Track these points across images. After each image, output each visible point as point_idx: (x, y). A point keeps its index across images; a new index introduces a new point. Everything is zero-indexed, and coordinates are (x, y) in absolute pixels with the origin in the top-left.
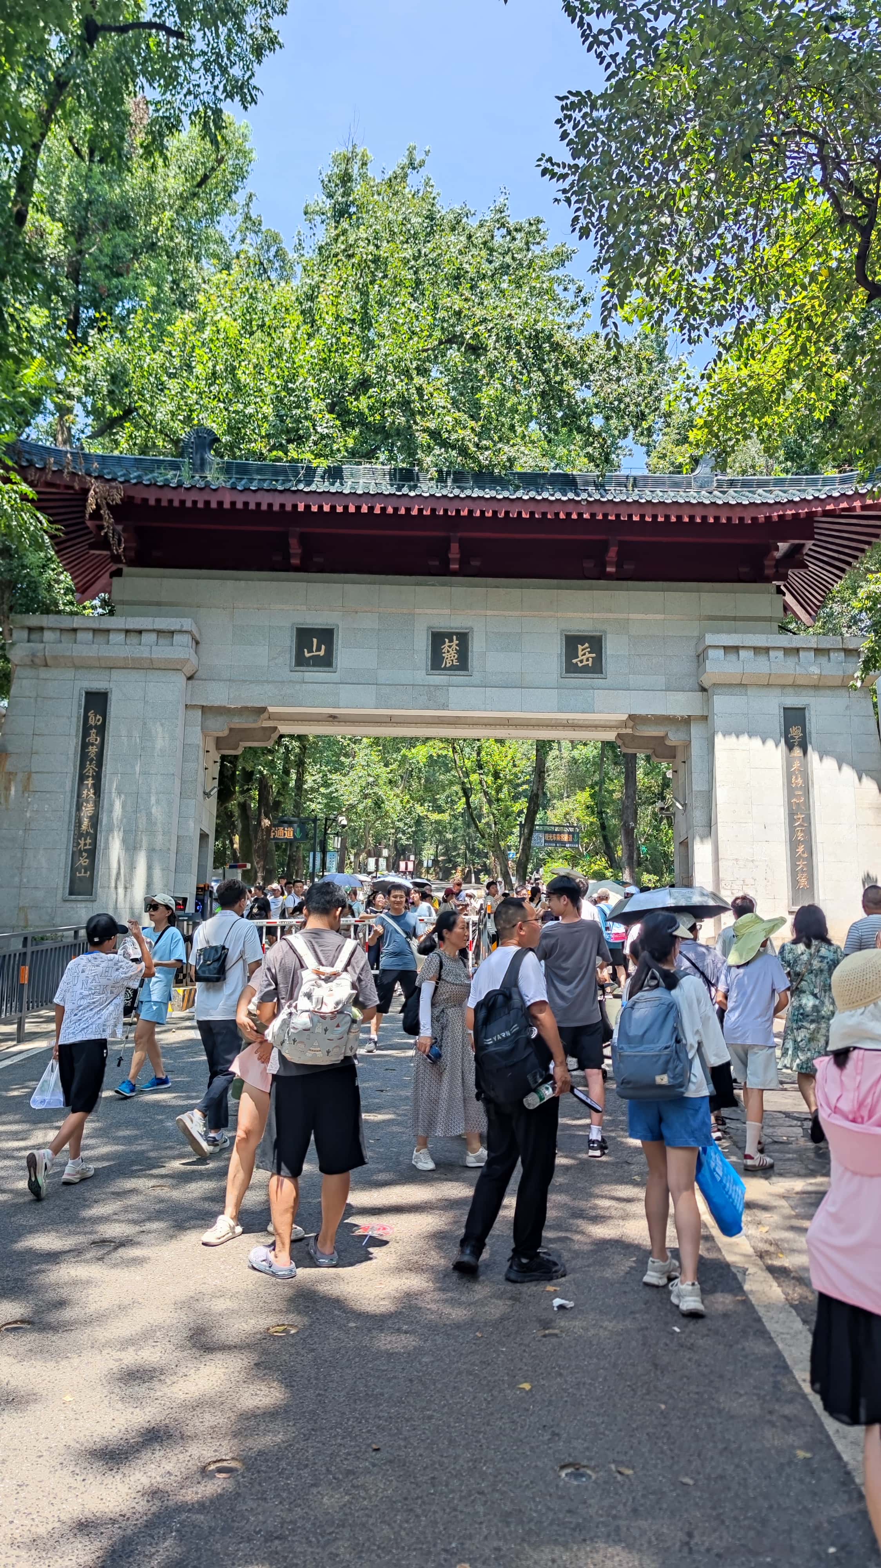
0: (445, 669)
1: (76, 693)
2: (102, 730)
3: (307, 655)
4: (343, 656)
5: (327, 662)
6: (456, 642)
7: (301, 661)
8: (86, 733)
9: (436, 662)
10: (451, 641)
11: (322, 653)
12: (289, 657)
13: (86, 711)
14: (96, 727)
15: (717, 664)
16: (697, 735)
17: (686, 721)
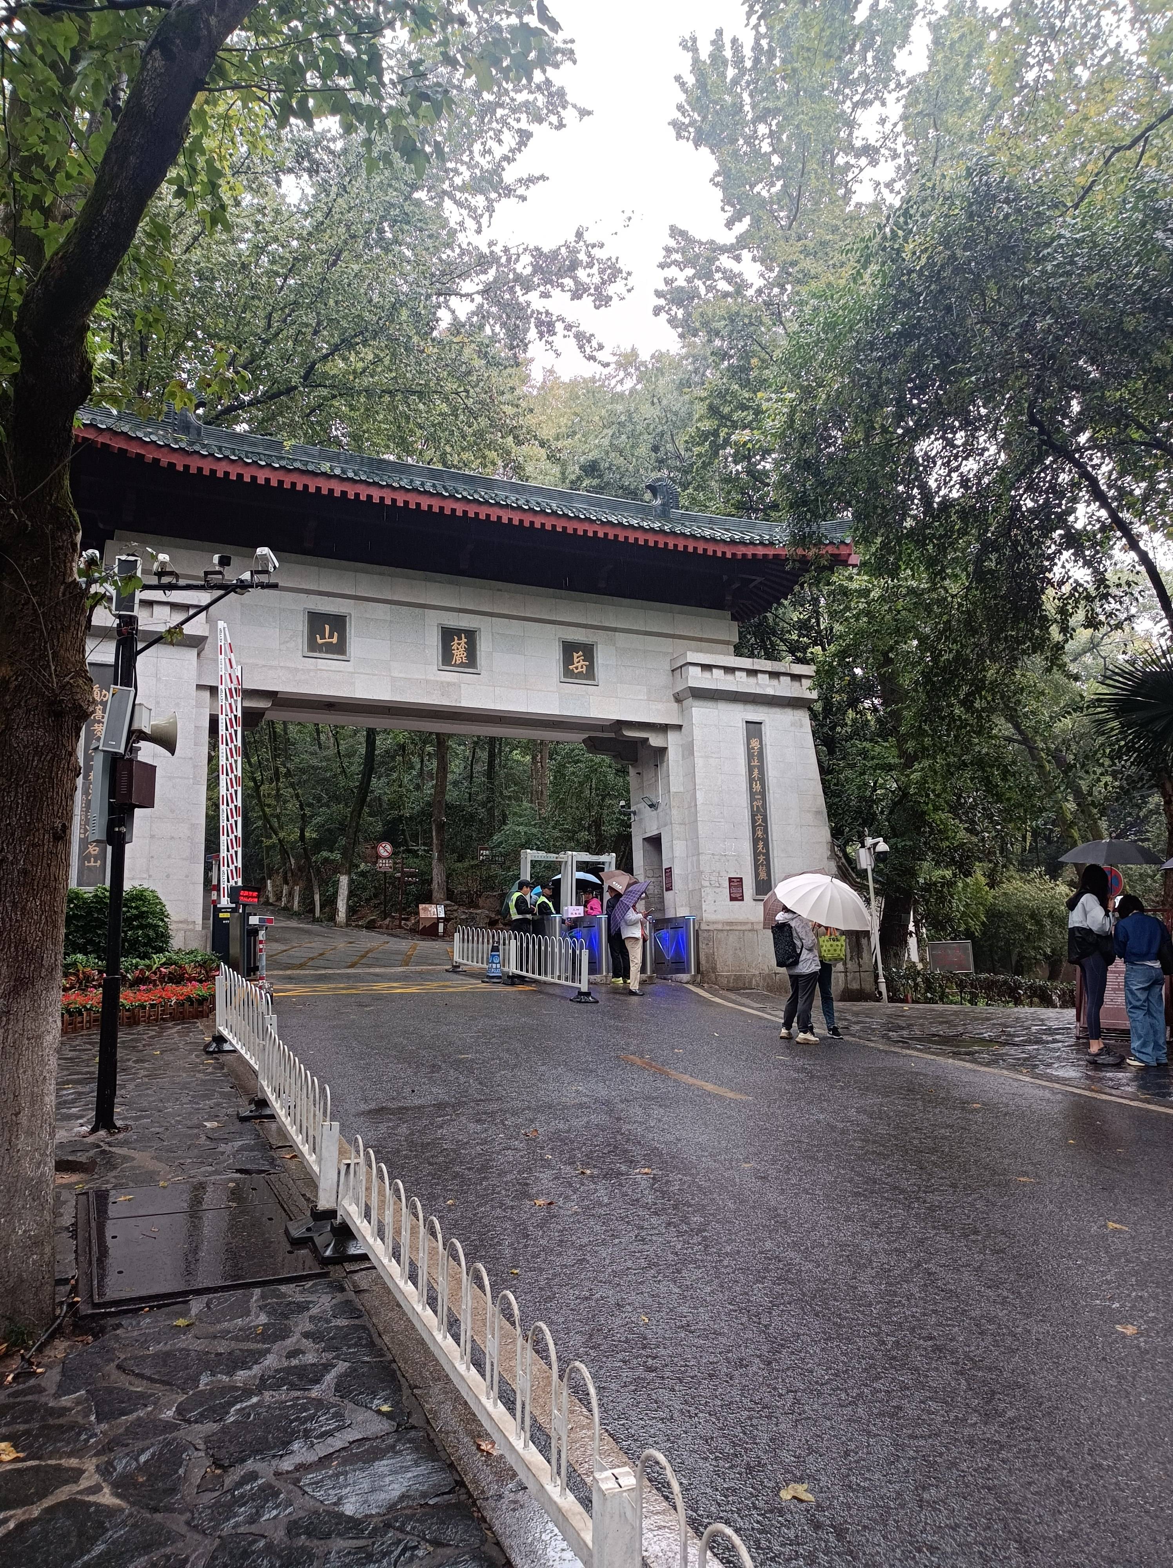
0: (455, 665)
3: (320, 641)
4: (355, 643)
5: (340, 649)
6: (464, 640)
7: (313, 646)
9: (447, 657)
10: (460, 639)
11: (335, 640)
12: (301, 641)
14: (102, 703)
15: (697, 678)
16: (672, 741)
17: (664, 728)
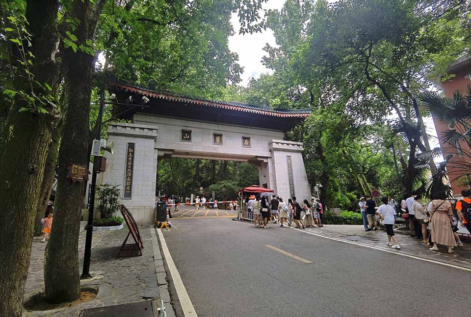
0: (217, 143)
1: (126, 143)
2: (133, 154)
3: (185, 137)
4: (193, 138)
7: (183, 139)
8: (128, 154)
9: (215, 141)
10: (218, 136)
11: (188, 137)
12: (180, 137)
13: (129, 148)
14: (131, 152)
15: (275, 146)
16: (269, 161)
17: (267, 158)
